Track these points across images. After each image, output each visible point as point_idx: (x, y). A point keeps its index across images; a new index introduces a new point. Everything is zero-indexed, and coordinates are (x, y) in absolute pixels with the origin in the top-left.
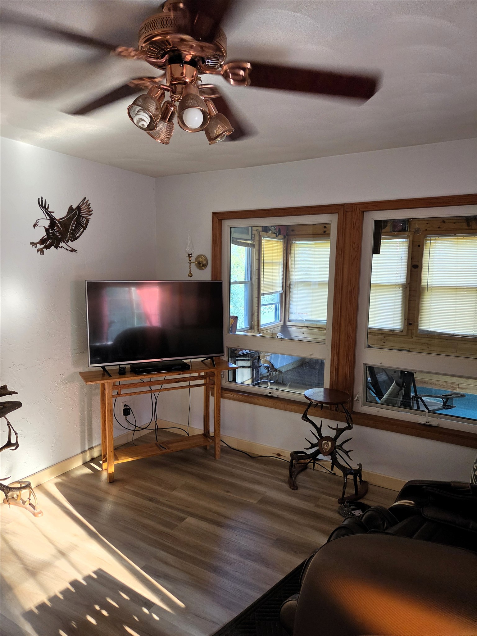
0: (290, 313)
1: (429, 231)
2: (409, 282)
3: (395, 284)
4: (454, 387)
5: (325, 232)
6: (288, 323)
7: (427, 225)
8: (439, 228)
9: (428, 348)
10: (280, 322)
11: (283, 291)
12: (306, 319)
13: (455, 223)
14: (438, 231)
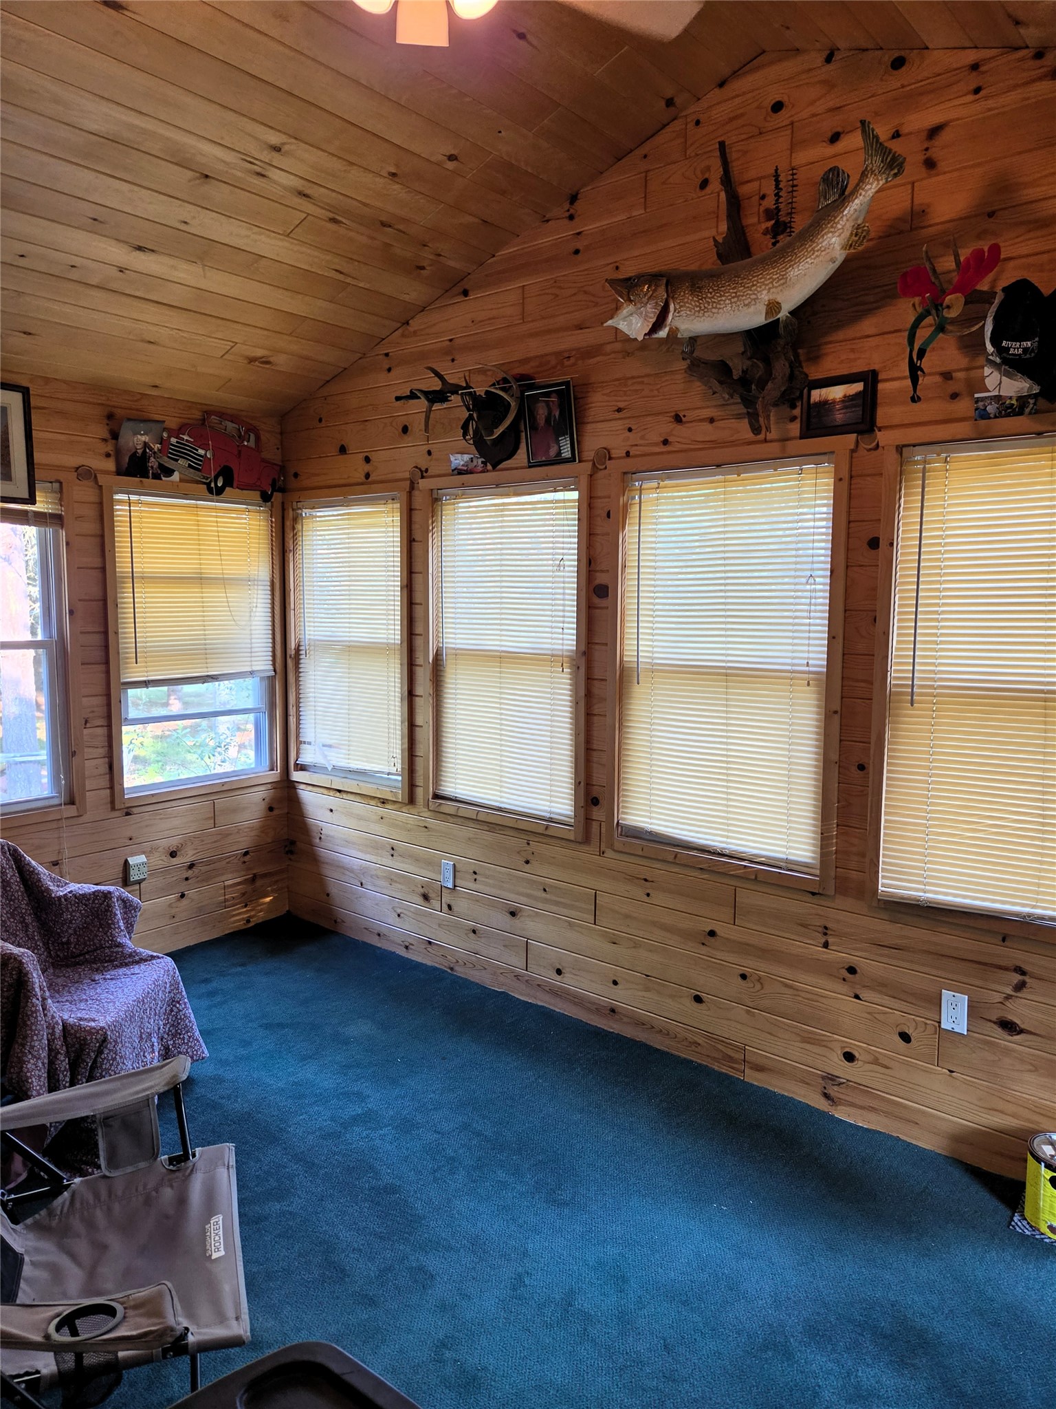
0: (301, 742)
1: (636, 456)
2: (583, 648)
3: (549, 652)
4: (730, 1057)
5: (367, 476)
6: (296, 776)
7: (628, 434)
8: (665, 442)
9: (648, 895)
10: (272, 770)
11: (275, 671)
12: (335, 763)
13: (712, 420)
14: (662, 453)
